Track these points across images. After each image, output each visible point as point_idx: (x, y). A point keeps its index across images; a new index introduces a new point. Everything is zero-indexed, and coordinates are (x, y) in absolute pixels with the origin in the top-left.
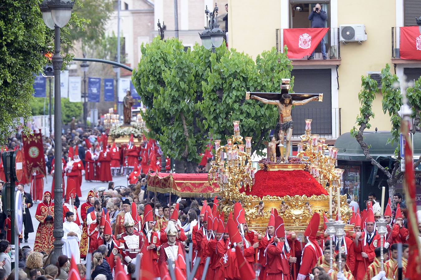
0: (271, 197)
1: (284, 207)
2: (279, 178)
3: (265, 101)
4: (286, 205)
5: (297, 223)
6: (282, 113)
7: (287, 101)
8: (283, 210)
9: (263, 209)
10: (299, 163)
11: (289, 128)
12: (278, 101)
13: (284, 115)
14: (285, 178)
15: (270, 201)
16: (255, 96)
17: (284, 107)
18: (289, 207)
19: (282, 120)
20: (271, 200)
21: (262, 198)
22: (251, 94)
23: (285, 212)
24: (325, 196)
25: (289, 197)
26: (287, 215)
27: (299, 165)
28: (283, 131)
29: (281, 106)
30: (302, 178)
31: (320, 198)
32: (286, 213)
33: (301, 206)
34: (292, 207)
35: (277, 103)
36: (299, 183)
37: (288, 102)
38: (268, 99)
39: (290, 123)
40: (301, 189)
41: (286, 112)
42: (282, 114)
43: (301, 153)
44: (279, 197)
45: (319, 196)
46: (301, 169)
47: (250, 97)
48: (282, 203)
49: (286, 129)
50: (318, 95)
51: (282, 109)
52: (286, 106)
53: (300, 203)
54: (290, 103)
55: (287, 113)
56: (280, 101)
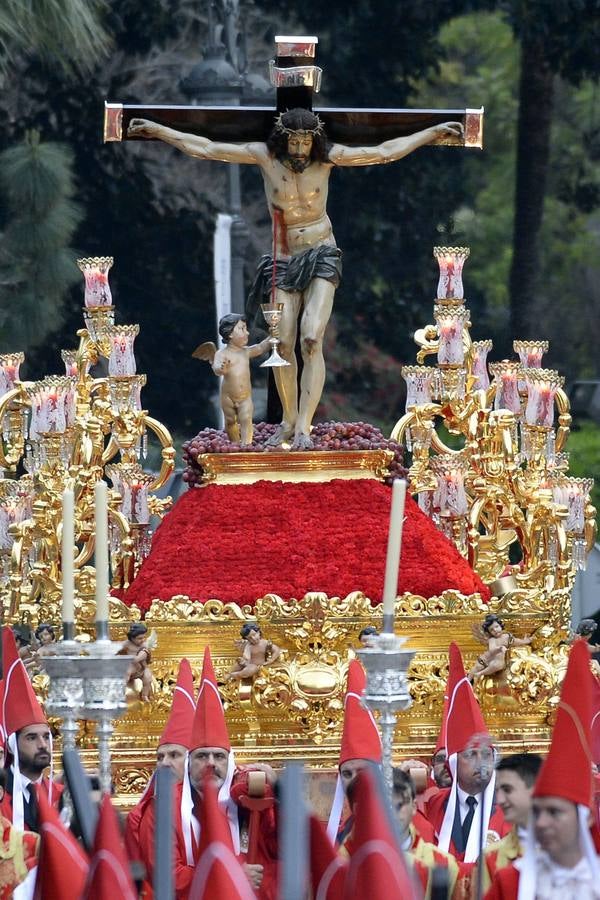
0: (198, 605)
1: (256, 650)
2: (251, 518)
3: (199, 145)
4: (264, 643)
5: (319, 730)
6: (283, 205)
7: (302, 145)
8: (250, 669)
9: (148, 660)
10: (363, 448)
11: (315, 277)
12: (258, 148)
13: (293, 212)
14: (280, 520)
15: (192, 624)
16: (149, 124)
17: (289, 174)
18: (281, 653)
19: (284, 242)
20: (195, 618)
21: (145, 609)
22: (128, 115)
23: (258, 675)
24: (463, 597)
25: (280, 601)
26: (269, 690)
27: (360, 457)
28: (290, 291)
29: (273, 170)
30: (368, 518)
31: (439, 608)
32: (260, 682)
33: (340, 646)
34: (293, 654)
35: (254, 154)
36: (349, 539)
37: (305, 149)
38: (214, 138)
39: (320, 256)
40: (352, 566)
41: (301, 199)
42: (282, 211)
43: (420, 415)
44: (234, 606)
45: (434, 599)
46: (368, 475)
47: (125, 125)
48: (245, 634)
49: (302, 282)
50: (460, 118)
51: (279, 184)
52: (297, 169)
53: (333, 634)
54: (318, 155)
55: (305, 207)
56: (271, 149)
